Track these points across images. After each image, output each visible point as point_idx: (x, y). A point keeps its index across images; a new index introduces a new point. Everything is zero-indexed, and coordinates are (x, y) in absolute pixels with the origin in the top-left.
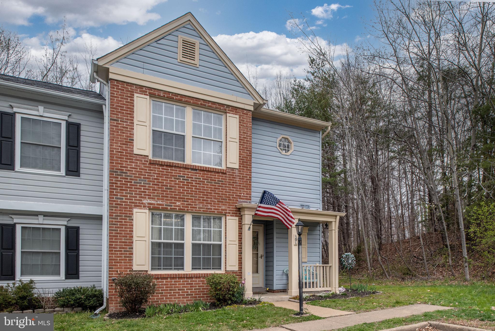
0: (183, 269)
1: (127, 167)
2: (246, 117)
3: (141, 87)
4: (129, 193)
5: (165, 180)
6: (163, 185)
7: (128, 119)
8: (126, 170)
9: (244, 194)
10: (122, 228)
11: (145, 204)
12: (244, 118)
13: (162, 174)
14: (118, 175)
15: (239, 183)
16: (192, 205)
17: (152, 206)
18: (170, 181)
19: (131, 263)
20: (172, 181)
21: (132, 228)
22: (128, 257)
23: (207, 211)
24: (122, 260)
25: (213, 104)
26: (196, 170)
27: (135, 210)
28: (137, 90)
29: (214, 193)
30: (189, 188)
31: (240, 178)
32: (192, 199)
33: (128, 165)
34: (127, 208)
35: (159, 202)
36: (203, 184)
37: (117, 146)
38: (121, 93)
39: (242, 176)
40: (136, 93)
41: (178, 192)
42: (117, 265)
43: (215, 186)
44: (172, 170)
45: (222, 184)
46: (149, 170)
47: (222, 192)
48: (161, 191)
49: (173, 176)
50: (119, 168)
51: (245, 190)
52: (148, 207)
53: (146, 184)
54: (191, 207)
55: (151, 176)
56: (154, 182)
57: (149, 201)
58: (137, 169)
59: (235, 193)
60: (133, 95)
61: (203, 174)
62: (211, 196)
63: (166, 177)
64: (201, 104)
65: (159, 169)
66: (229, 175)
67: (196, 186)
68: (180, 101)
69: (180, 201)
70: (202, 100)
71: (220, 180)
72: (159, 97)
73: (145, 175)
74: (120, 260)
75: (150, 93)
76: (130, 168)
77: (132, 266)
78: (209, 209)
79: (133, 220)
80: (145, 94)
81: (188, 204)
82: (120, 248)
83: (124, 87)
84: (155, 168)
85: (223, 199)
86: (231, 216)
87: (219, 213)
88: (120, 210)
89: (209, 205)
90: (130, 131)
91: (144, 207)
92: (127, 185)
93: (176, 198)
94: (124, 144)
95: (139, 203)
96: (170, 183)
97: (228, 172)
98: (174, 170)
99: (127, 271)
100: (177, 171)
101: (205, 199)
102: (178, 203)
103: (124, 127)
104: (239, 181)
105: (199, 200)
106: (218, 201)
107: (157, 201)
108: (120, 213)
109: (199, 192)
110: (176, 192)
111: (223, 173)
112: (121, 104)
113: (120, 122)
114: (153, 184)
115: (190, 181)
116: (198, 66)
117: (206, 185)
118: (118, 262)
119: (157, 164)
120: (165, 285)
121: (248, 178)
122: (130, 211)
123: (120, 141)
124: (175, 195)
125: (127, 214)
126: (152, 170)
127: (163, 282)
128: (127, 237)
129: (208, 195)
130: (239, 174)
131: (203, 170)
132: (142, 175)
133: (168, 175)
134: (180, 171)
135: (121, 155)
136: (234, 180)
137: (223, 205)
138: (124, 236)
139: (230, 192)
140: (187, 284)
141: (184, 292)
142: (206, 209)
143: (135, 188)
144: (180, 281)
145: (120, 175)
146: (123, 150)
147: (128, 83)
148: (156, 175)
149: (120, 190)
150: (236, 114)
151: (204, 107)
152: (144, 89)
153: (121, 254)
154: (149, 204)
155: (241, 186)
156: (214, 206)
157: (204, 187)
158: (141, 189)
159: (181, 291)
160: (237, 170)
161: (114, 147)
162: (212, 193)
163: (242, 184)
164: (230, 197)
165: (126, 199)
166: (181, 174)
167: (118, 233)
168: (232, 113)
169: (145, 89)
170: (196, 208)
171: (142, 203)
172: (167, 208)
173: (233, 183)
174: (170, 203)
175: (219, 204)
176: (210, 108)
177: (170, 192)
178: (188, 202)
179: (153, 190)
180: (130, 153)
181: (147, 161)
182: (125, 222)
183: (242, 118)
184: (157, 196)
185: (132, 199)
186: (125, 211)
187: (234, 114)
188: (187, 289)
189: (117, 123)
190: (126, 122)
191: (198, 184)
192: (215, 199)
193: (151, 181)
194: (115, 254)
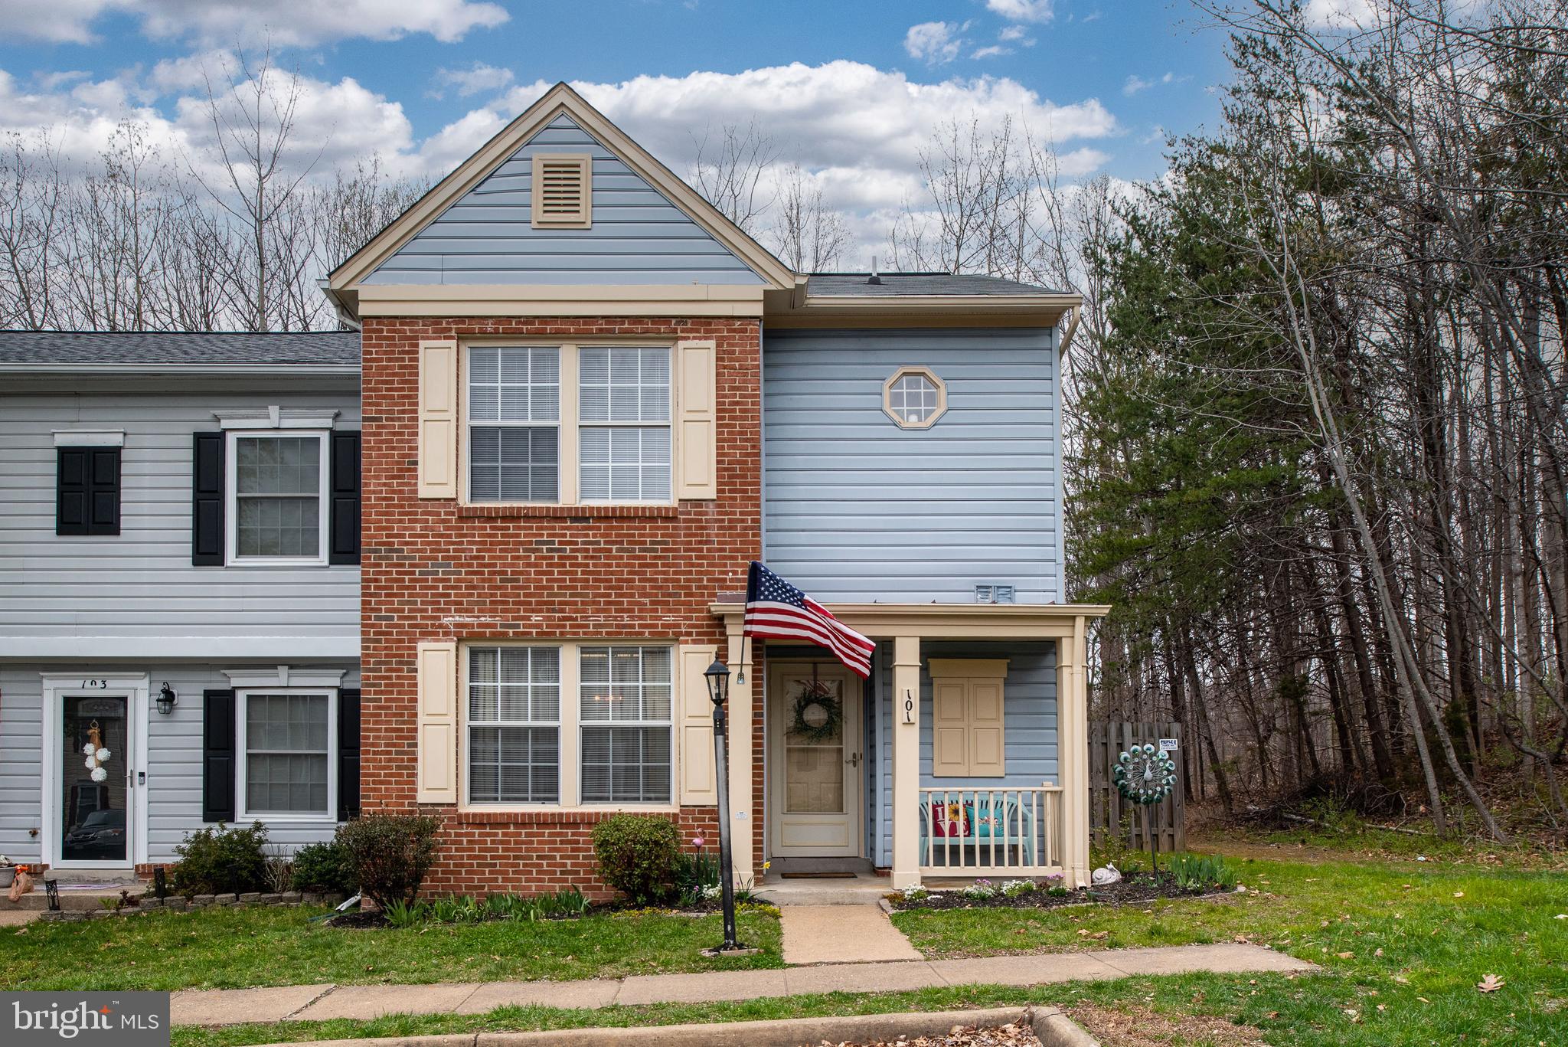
0: (556, 799)
1: (404, 536)
2: (741, 338)
3: (437, 319)
4: (408, 603)
5: (500, 558)
6: (495, 573)
7: (403, 412)
8: (400, 543)
9: (735, 573)
10: (392, 692)
11: (447, 627)
12: (733, 345)
13: (491, 543)
14: (380, 558)
15: (719, 543)
16: (576, 619)
17: (465, 631)
18: (513, 558)
19: (413, 783)
20: (518, 558)
21: (416, 693)
22: (407, 768)
23: (620, 633)
24: (392, 775)
25: (634, 324)
26: (586, 519)
27: (421, 646)
28: (426, 331)
29: (640, 580)
30: (566, 573)
31: (720, 528)
32: (575, 603)
33: (405, 529)
34: (403, 641)
35: (483, 619)
36: (606, 558)
37: (379, 485)
38: (388, 346)
39: (730, 521)
40: (423, 338)
41: (536, 588)
42: (380, 790)
43: (644, 558)
44: (519, 528)
45: (663, 550)
46: (457, 536)
47: (664, 573)
48: (490, 588)
49: (521, 543)
50: (385, 539)
51: (740, 561)
52: (456, 634)
53: (449, 573)
54: (572, 626)
55: (463, 550)
56: (470, 565)
57: (457, 618)
58: (427, 536)
59: (707, 573)
60: (417, 346)
61: (606, 528)
62: (632, 588)
63: (501, 550)
64: (601, 330)
65: (485, 528)
66: (685, 521)
67: (587, 565)
68: (540, 335)
69: (541, 611)
70: (603, 317)
71: (659, 539)
72: (484, 335)
73: (448, 551)
74: (386, 775)
75: (458, 331)
76: (411, 536)
77: (416, 790)
78: (625, 626)
79: (416, 670)
80: (446, 338)
81: (565, 619)
82: (387, 745)
83: (394, 331)
84: (474, 528)
85: (670, 595)
86: (695, 642)
87: (656, 637)
88: (386, 648)
89: (625, 615)
90: (409, 441)
91: (446, 634)
92: (403, 580)
93: (530, 603)
94: (394, 477)
95: (433, 625)
96: (513, 565)
97: (682, 513)
98: (525, 528)
99: (403, 804)
100: (531, 528)
101: (613, 598)
102: (535, 618)
103: (394, 434)
104: (717, 535)
105: (594, 603)
106: (652, 603)
107: (478, 617)
108: (387, 656)
109: (595, 580)
110: (529, 588)
111: (667, 519)
112: (388, 375)
113: (384, 422)
114: (467, 573)
115: (568, 553)
116: (588, 225)
117: (615, 558)
118: (381, 783)
119: (479, 517)
120: (502, 842)
121: (749, 523)
122: (409, 648)
123: (386, 471)
124: (525, 595)
125: (402, 656)
126: (465, 536)
127: (496, 835)
128: (402, 715)
129: (621, 588)
130: (719, 513)
131: (607, 518)
132: (440, 551)
133: (508, 543)
134: (542, 528)
135: (387, 506)
136: (702, 535)
137: (670, 611)
138: (395, 715)
139: (690, 573)
140: (562, 842)
141: (555, 865)
142: (617, 626)
143: (421, 588)
144: (543, 835)
145: (387, 558)
146: (394, 492)
147: (405, 317)
148: (474, 547)
149: (387, 595)
150: (706, 338)
151: (609, 335)
152: (444, 325)
153: (390, 760)
154: (457, 625)
155: (724, 550)
156: (641, 618)
157: (610, 565)
158: (437, 588)
159: (544, 862)
160: (711, 504)
161: (372, 488)
162: (633, 580)
163: (730, 543)
164: (690, 588)
165: (399, 618)
166: (542, 535)
167: (380, 708)
168: (695, 338)
169: (448, 323)
170: (587, 626)
171: (441, 626)
172: (507, 633)
173: (700, 542)
174: (514, 618)
175: (656, 610)
176: (627, 335)
177: (513, 588)
178: (562, 611)
179: (467, 588)
180: (410, 499)
181: (453, 514)
182: (398, 677)
183: (728, 344)
184: (477, 603)
185: (415, 618)
186: (398, 648)
187: (700, 338)
188: (562, 857)
189: (378, 427)
190: (399, 419)
191: (592, 558)
192: (644, 595)
193: (462, 565)
194: (375, 760)
